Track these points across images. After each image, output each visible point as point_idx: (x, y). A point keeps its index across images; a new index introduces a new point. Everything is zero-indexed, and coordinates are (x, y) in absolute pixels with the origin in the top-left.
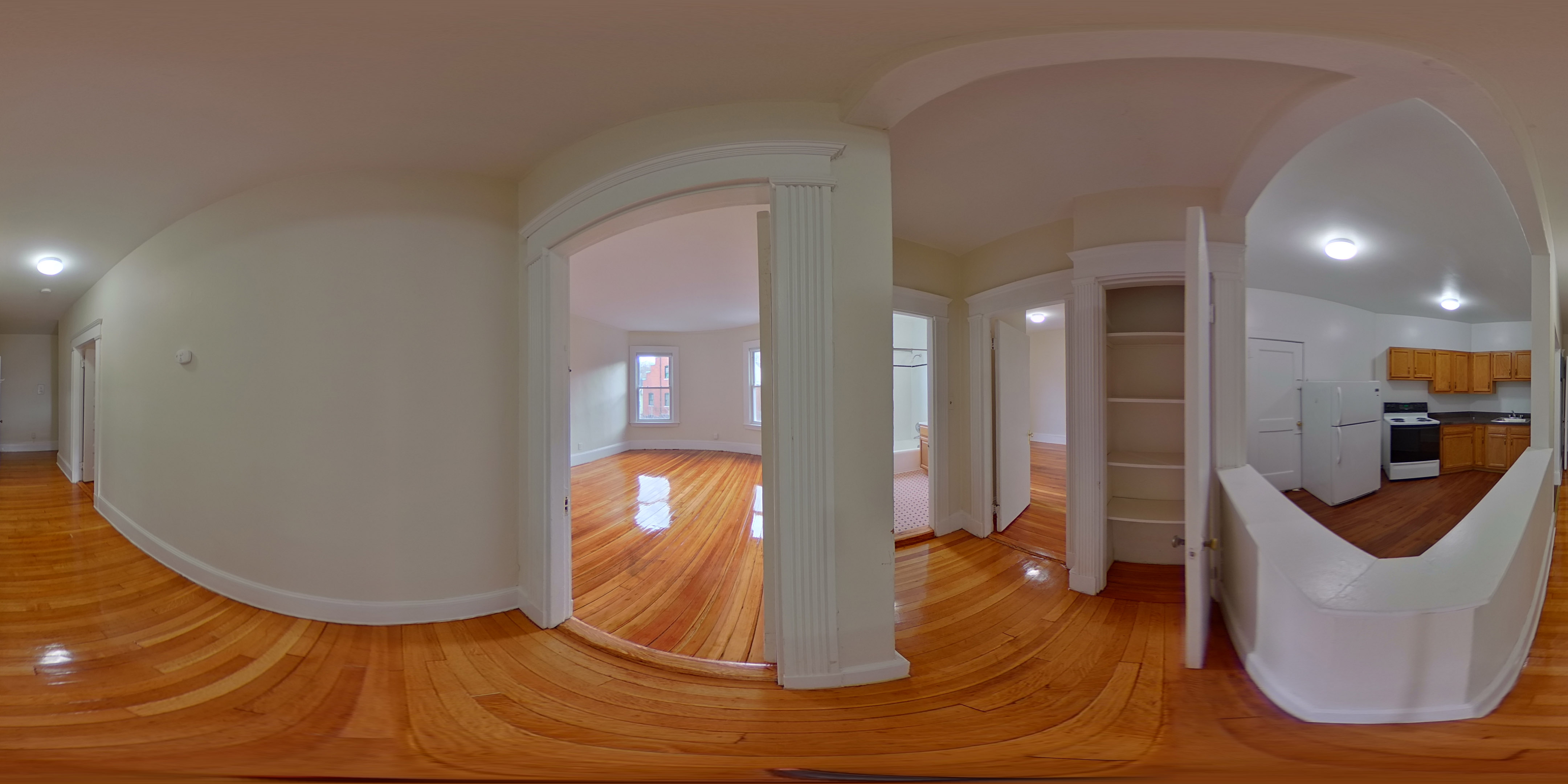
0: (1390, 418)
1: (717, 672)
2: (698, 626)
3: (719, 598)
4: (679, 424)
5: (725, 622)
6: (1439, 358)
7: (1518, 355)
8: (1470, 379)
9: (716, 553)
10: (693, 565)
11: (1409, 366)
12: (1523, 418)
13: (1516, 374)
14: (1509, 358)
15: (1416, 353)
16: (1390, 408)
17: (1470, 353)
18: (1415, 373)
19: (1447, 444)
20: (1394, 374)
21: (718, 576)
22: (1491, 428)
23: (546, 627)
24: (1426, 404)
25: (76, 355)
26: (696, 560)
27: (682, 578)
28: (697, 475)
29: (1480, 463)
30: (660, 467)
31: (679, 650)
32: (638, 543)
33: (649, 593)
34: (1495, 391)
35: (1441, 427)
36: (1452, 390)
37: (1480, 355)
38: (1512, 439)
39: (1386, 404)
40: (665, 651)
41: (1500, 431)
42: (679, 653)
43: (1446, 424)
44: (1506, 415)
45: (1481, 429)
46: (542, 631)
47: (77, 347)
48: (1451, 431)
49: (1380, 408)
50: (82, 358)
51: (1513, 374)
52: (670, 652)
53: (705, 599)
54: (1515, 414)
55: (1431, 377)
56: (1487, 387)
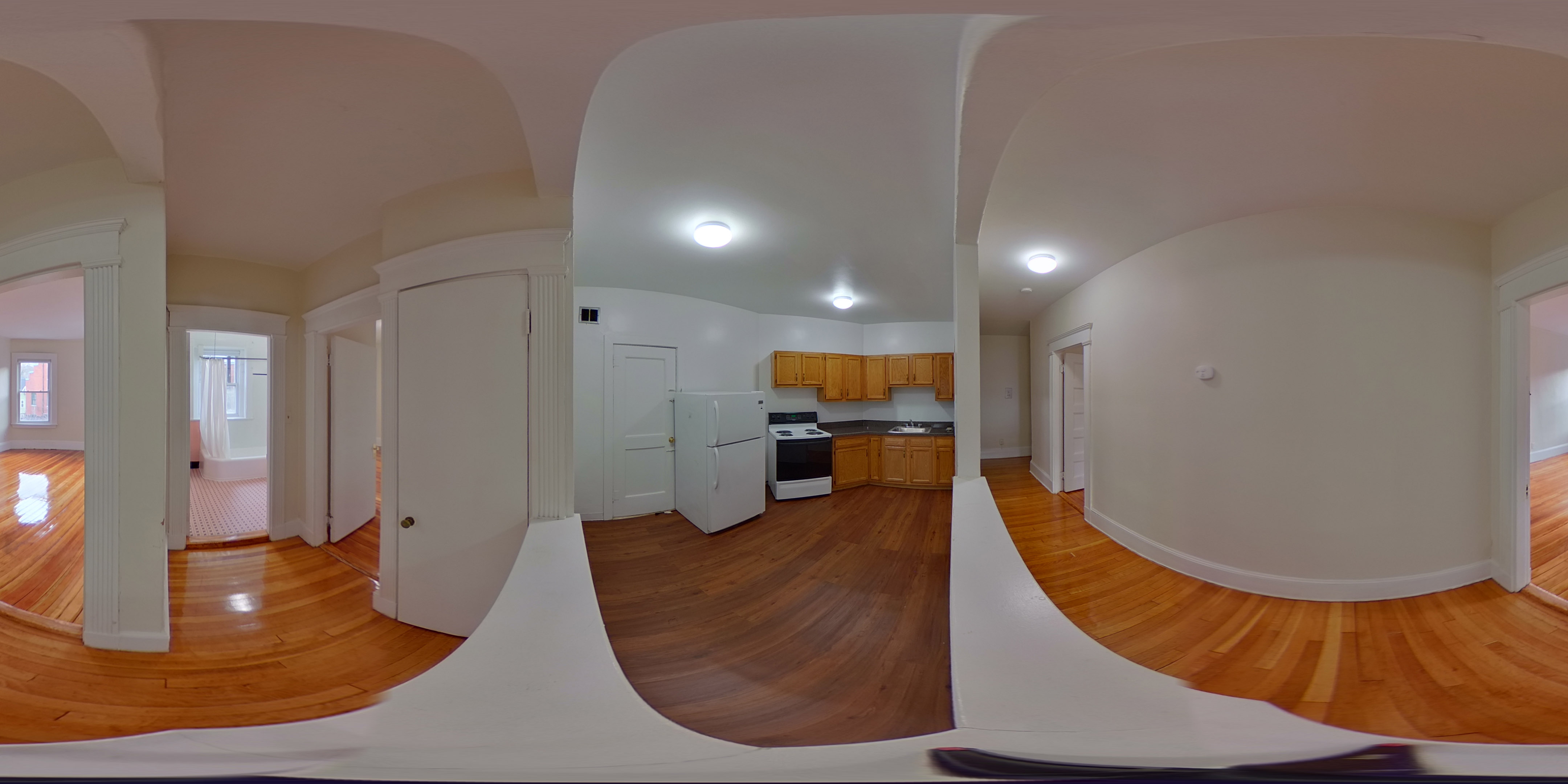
0: (775, 429)
1: (51, 627)
2: (50, 593)
3: (70, 573)
4: (57, 426)
5: (69, 592)
6: (829, 363)
7: (916, 358)
8: (864, 385)
9: (76, 539)
10: (55, 547)
11: (796, 373)
12: (921, 427)
13: (914, 379)
14: (906, 363)
15: (804, 358)
16: (775, 418)
17: (863, 356)
18: (803, 379)
19: (840, 458)
20: (780, 382)
21: (74, 557)
22: (888, 440)
23: (1512, 591)
24: (815, 413)
25: (1055, 361)
26: (58, 544)
27: (45, 557)
28: (70, 473)
29: (876, 478)
30: (36, 466)
31: (33, 610)
32: (13, 529)
33: (18, 567)
34: (890, 399)
35: (833, 440)
36: (844, 398)
37: (874, 359)
38: (912, 452)
39: (771, 415)
40: (24, 609)
41: (899, 443)
42: (33, 612)
43: (839, 436)
44: (903, 424)
45: (877, 441)
46: (1510, 595)
47: (1057, 352)
48: (844, 444)
49: (765, 418)
50: (1061, 363)
51: (911, 379)
52: (27, 610)
53: (60, 573)
54: (913, 422)
55: (821, 383)
56: (883, 393)
